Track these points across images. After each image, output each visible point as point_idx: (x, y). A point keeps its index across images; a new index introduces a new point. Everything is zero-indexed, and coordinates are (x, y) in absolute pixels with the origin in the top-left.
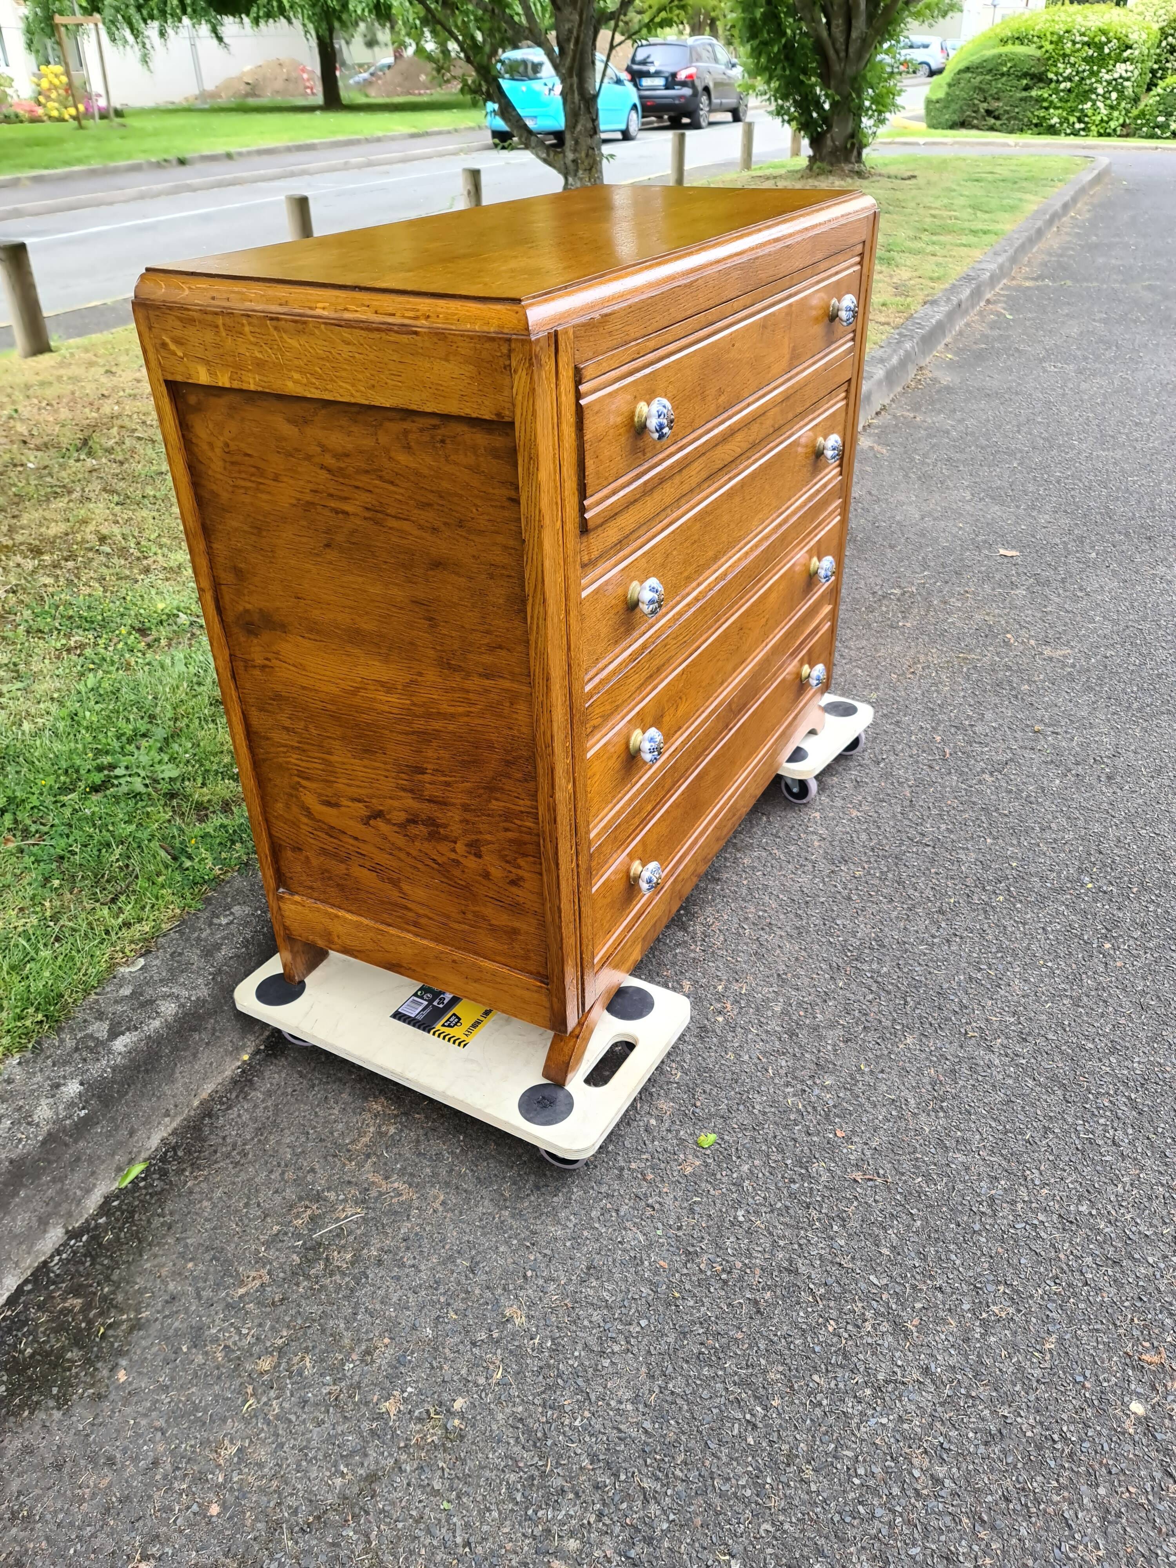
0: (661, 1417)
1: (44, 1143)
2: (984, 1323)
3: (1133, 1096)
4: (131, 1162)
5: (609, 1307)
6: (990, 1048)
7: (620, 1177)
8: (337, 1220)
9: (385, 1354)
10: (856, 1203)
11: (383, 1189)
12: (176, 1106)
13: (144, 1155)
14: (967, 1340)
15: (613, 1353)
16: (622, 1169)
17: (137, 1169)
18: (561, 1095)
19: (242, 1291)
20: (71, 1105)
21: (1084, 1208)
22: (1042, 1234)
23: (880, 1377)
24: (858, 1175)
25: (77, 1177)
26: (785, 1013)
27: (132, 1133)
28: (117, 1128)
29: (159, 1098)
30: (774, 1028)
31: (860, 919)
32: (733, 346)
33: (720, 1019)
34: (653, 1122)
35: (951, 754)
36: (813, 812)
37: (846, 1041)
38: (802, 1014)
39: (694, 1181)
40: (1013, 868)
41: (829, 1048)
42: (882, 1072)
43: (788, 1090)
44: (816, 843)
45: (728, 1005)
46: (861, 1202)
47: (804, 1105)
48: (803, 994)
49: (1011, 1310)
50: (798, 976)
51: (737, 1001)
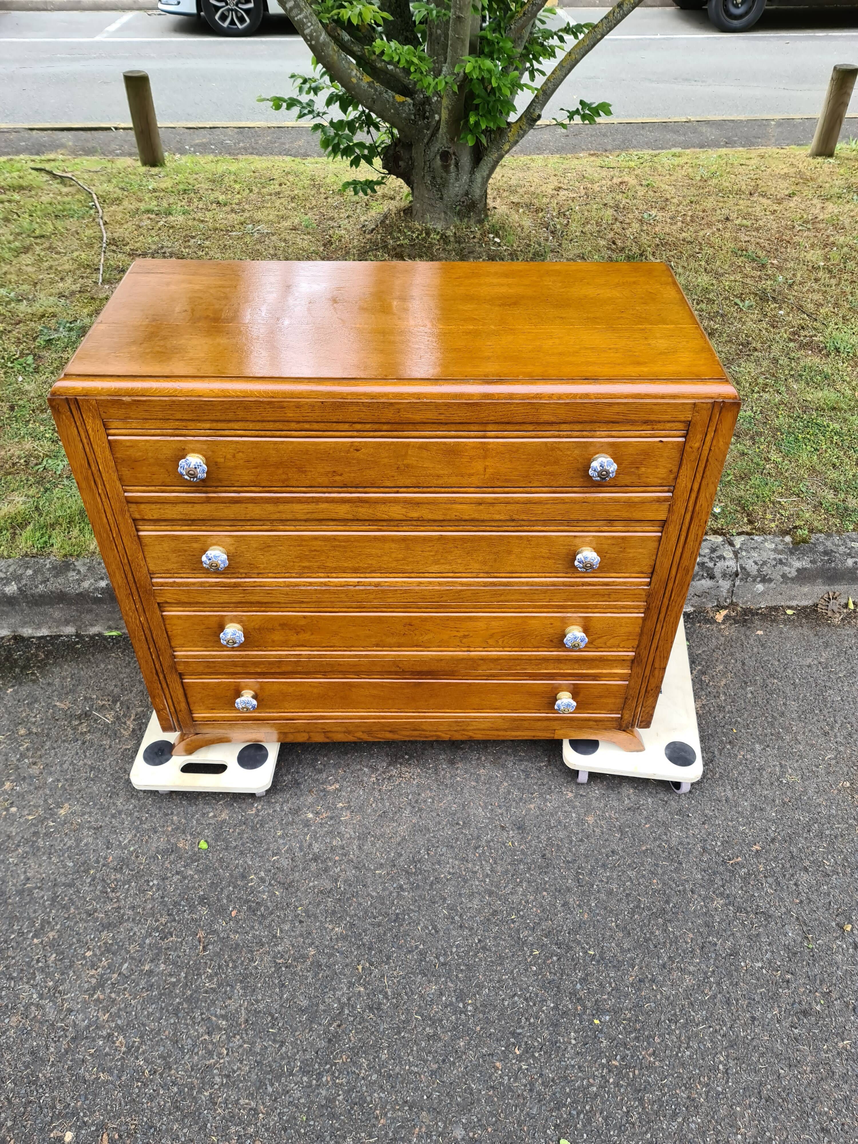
0: (20, 893)
1: (77, 594)
2: (110, 1035)
3: (341, 1098)
4: (117, 629)
5: (78, 846)
6: (351, 985)
7: (167, 815)
8: (105, 716)
9: (35, 770)
10: (179, 940)
11: (128, 723)
14: (97, 1027)
15: (51, 858)
16: (172, 813)
17: (114, 633)
18: (167, 757)
19: (58, 704)
20: (96, 589)
21: (218, 1079)
22: (187, 1056)
23: (61, 988)
24: (201, 934)
25: (89, 617)
26: (333, 849)
28: (114, 612)
30: (316, 847)
31: (457, 862)
32: (357, 450)
33: (310, 815)
34: (211, 814)
35: (738, 863)
36: (572, 792)
37: (321, 892)
38: (337, 858)
39: (172, 851)
40: (586, 953)
41: (311, 884)
42: (301, 922)
43: (262, 874)
44: (532, 806)
45: (325, 815)
46: (181, 942)
47: (252, 886)
48: (357, 852)
49: (123, 1049)
50: (373, 844)
51: (331, 818)
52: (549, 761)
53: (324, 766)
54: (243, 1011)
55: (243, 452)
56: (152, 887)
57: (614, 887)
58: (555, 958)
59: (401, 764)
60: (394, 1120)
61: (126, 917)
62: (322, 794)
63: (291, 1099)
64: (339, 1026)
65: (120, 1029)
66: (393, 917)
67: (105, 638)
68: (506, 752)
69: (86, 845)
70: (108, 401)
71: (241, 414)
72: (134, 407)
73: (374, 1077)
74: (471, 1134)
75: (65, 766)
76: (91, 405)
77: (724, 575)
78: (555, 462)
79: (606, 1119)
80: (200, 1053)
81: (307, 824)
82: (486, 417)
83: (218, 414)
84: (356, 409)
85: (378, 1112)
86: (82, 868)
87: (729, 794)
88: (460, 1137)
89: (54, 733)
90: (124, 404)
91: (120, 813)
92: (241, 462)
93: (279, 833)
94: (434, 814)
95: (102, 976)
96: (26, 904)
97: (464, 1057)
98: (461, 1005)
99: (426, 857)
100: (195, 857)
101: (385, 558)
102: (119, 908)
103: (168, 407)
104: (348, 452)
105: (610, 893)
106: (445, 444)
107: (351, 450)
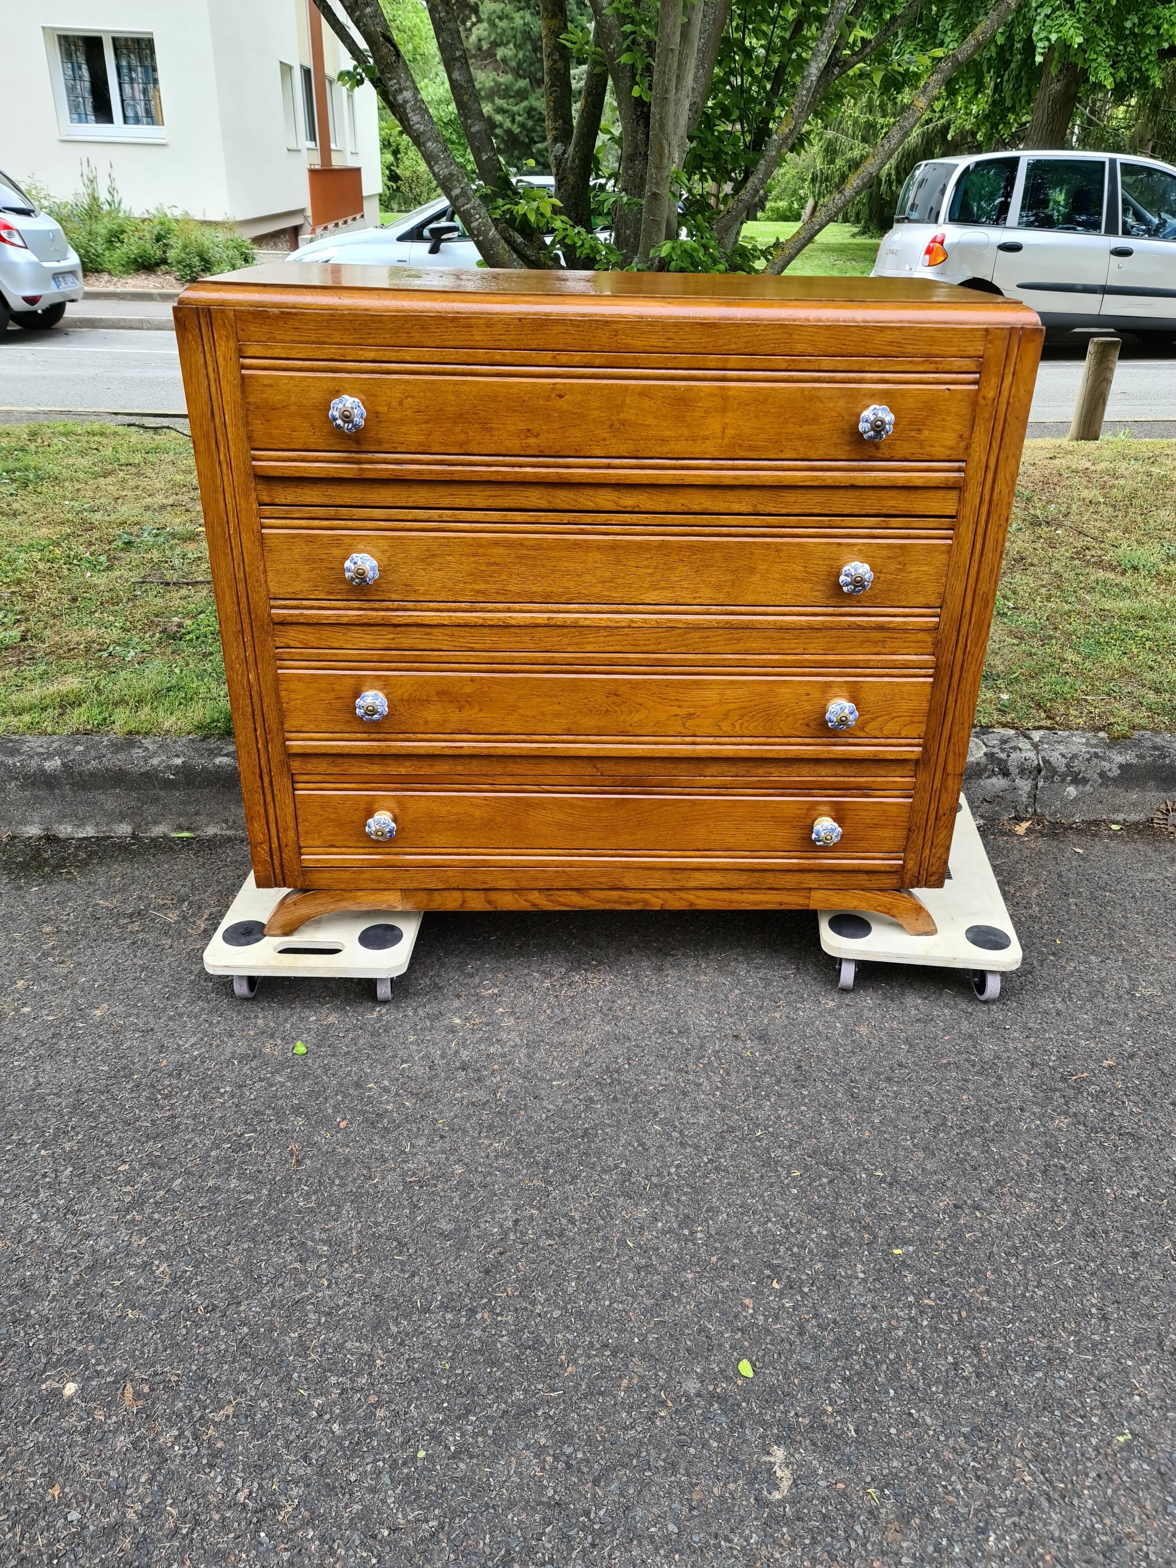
0: (26, 1099)
1: (142, 774)
2: (146, 1264)
3: (504, 1340)
4: (188, 829)
6: (518, 1207)
8: (166, 915)
9: (61, 969)
10: (261, 1153)
11: (198, 922)
12: (234, 822)
13: (198, 833)
14: (128, 1254)
15: (75, 1062)
17: (186, 834)
18: (256, 937)
19: (101, 902)
20: (169, 767)
21: (312, 1317)
23: (76, 1207)
24: (294, 1147)
26: (490, 1057)
27: (197, 813)
28: (189, 803)
29: (225, 808)
30: (465, 1054)
31: (672, 1074)
32: (561, 396)
33: (457, 1021)
34: (313, 1018)
35: (1084, 1079)
36: (833, 1000)
37: (473, 1104)
38: (496, 1067)
39: (255, 1057)
40: (871, 1175)
41: (458, 1095)
42: (442, 1137)
43: (386, 1083)
44: (778, 1015)
45: (477, 1021)
46: (264, 1156)
47: (369, 1097)
48: (525, 1060)
49: (167, 1280)
50: (548, 1053)
51: (488, 1024)
52: (798, 969)
53: (477, 970)
54: (354, 1235)
55: (413, 397)
56: (222, 1095)
57: (907, 1103)
58: (825, 1180)
59: (586, 970)
60: (587, 1368)
61: (183, 1127)
62: (474, 999)
63: (427, 1341)
64: (501, 1254)
65: (165, 1257)
66: (580, 1133)
67: (173, 840)
68: (736, 960)
69: (129, 1048)
70: (249, 313)
71: (417, 336)
72: (281, 323)
73: (557, 1313)
74: (711, 1388)
75: (106, 966)
76: (228, 318)
77: (1022, 771)
78: (813, 420)
79: (923, 1371)
80: (286, 1284)
81: (452, 1030)
82: (726, 345)
83: (387, 336)
84: (562, 329)
85: (563, 1357)
86: (122, 1073)
87: (1060, 1006)
88: (692, 1392)
89: (93, 931)
90: (269, 317)
91: (181, 1015)
92: (409, 412)
93: (412, 1038)
94: (636, 1023)
95: (141, 1193)
96: (33, 1112)
97: (694, 1292)
98: (686, 1232)
99: (627, 1066)
100: (287, 1062)
101: (587, 578)
102: (174, 1117)
103: (325, 324)
104: (548, 398)
105: (901, 1109)
106: (673, 388)
107: (553, 395)
